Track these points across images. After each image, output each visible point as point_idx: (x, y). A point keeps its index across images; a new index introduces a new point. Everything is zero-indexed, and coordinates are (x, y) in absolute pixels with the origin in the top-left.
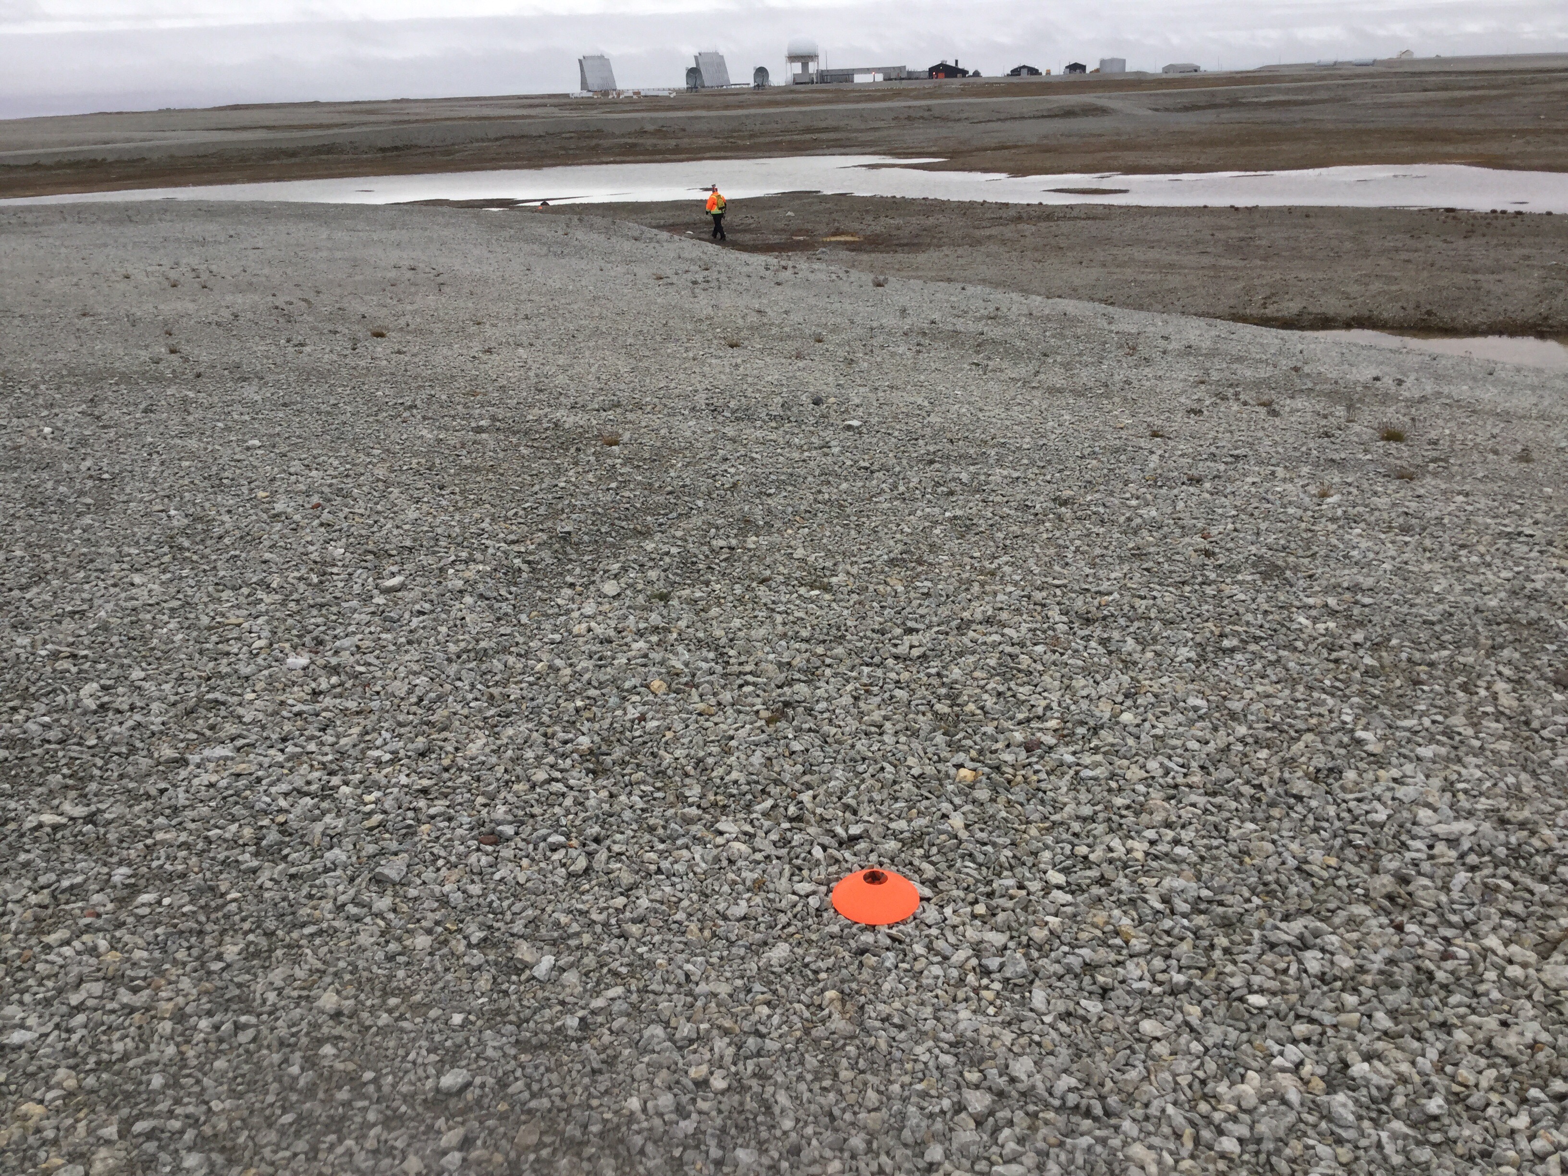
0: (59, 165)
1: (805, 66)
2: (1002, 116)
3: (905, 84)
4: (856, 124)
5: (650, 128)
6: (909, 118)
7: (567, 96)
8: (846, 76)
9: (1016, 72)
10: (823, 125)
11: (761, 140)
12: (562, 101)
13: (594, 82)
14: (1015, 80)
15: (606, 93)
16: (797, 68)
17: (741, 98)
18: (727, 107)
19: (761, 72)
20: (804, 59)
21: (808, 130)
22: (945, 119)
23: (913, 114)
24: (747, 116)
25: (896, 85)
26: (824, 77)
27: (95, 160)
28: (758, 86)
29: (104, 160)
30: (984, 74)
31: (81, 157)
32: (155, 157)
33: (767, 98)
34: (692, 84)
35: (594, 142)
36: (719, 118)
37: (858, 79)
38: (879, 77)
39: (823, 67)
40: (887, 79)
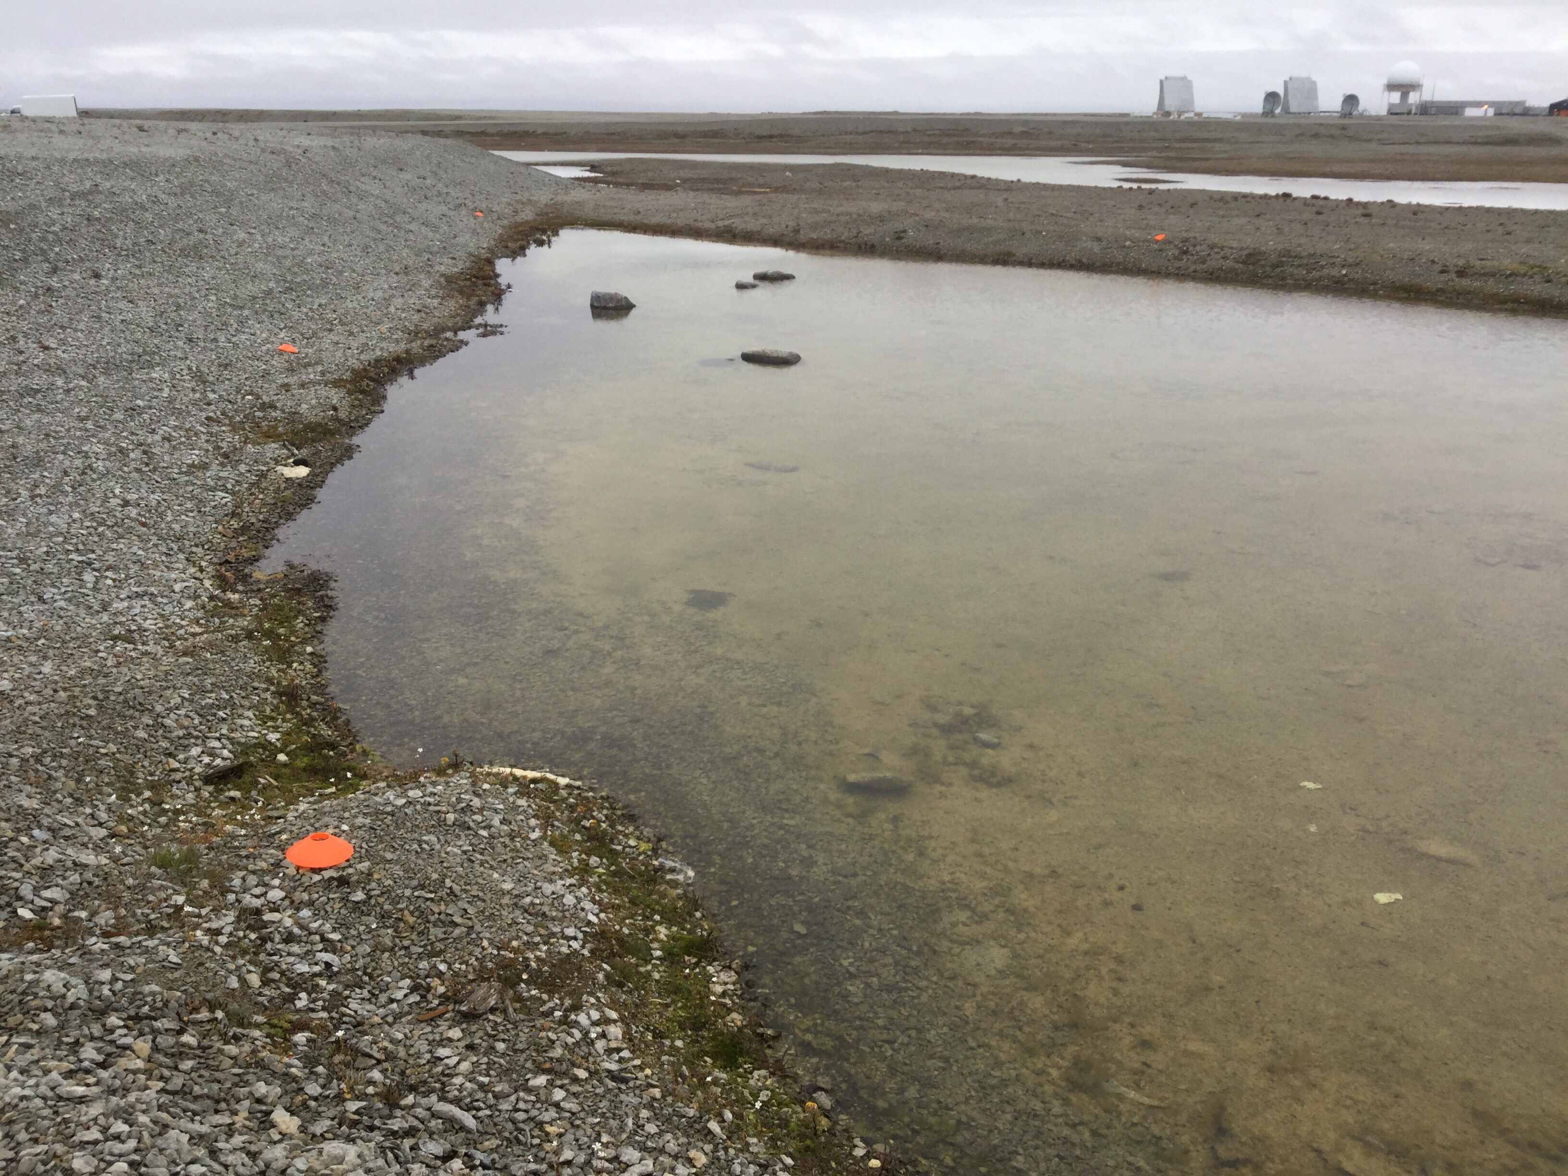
1: (1405, 96)
8: (1454, 109)
13: (1172, 104)
16: (1395, 97)
19: (1351, 100)
20: (1404, 88)
25: (1507, 121)
26: (1425, 109)
28: (1342, 114)
34: (1263, 109)
37: (1470, 112)
38: (1491, 112)
39: (1425, 98)
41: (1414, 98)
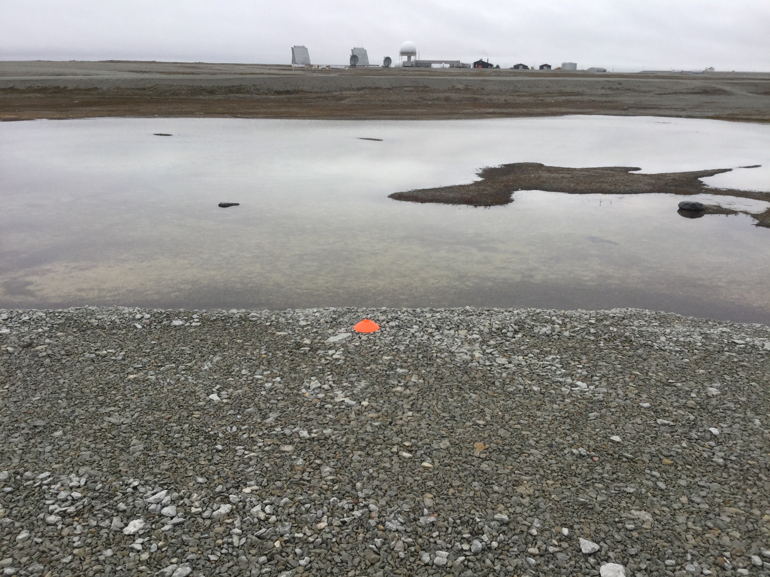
0: (30, 90)
1: (409, 58)
7: (286, 66)
8: (427, 64)
9: (517, 67)
12: (288, 68)
13: (299, 59)
14: (516, 70)
16: (405, 58)
17: (377, 72)
19: (388, 60)
20: (409, 53)
26: (419, 64)
27: (58, 88)
29: (65, 88)
30: (502, 67)
31: (47, 85)
32: (105, 88)
33: (389, 72)
34: (353, 64)
37: (434, 66)
38: (447, 66)
39: (417, 59)
40: (452, 66)
41: (413, 59)
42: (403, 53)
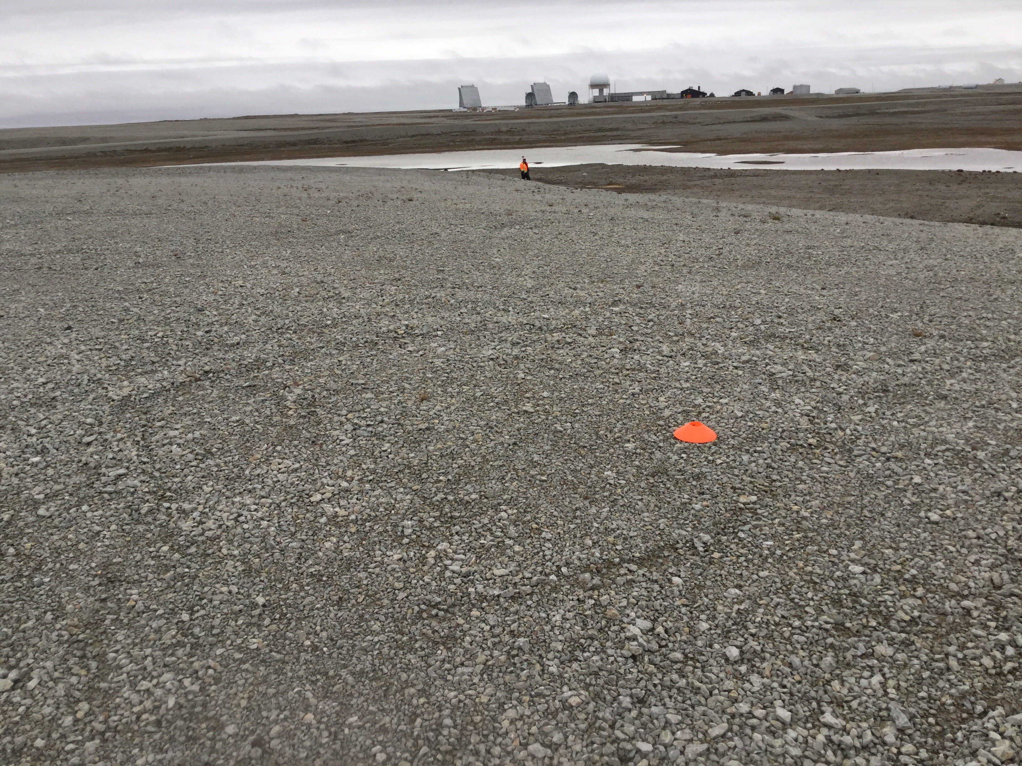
1: (601, 91)
2: (722, 121)
3: (666, 102)
4: (629, 126)
5: (504, 129)
6: (663, 123)
7: (451, 111)
8: (627, 97)
9: (738, 94)
10: (610, 126)
11: (572, 136)
12: (447, 114)
13: (468, 102)
14: (737, 99)
15: (475, 109)
16: (596, 92)
17: (559, 111)
18: (551, 117)
19: (573, 95)
20: (600, 86)
21: (600, 130)
22: (687, 123)
23: (665, 119)
24: (563, 122)
25: (660, 103)
26: (614, 98)
28: (570, 104)
30: (717, 95)
33: (576, 111)
34: (529, 103)
35: (471, 138)
36: (546, 123)
37: (635, 99)
38: (649, 98)
39: (612, 91)
40: (654, 99)
41: (606, 92)
42: (593, 86)
